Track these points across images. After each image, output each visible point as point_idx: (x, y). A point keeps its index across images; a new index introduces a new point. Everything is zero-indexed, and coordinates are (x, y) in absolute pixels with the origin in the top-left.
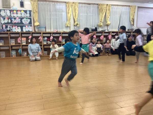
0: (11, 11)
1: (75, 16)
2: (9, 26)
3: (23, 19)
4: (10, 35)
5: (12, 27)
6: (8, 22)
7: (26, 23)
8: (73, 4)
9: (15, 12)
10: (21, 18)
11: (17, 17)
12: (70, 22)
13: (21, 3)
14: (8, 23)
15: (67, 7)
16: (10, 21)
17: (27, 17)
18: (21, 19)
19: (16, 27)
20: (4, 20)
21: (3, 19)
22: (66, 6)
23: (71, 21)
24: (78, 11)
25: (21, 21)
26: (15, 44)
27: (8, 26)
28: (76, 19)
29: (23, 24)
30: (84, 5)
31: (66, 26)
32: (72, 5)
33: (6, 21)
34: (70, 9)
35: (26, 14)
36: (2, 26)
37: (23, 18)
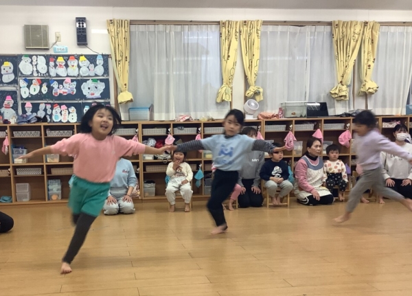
0: (48, 58)
1: (250, 66)
2: (42, 106)
3: (84, 83)
4: (46, 134)
5: (52, 109)
6: (40, 91)
7: (93, 94)
8: (245, 28)
9: (60, 60)
10: (77, 81)
11: (68, 76)
12: (232, 88)
13: (80, 34)
14: (40, 96)
15: (223, 38)
16: (47, 89)
17: (96, 75)
18: (80, 82)
19: (64, 107)
20: (28, 87)
21: (26, 84)
22: (221, 34)
23: (234, 85)
24: (261, 49)
25: (78, 88)
26: (60, 161)
27: (39, 104)
28: (253, 76)
29: (84, 97)
30: (280, 28)
31: (219, 100)
32: (240, 32)
33: (35, 89)
34: (235, 44)
35: (93, 65)
36: (23, 105)
37: (86, 81)
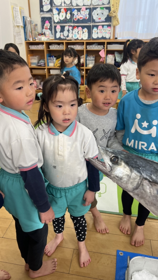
2: (66, 28)
3: (95, 11)
5: (73, 30)
6: (66, 18)
7: (100, 19)
11: (84, 5)
14: (65, 21)
16: (70, 15)
17: (103, 4)
18: (91, 9)
19: (80, 28)
20: (59, 14)
21: (57, 12)
25: (90, 14)
27: (64, 26)
29: (94, 21)
33: (62, 16)
36: (55, 27)
